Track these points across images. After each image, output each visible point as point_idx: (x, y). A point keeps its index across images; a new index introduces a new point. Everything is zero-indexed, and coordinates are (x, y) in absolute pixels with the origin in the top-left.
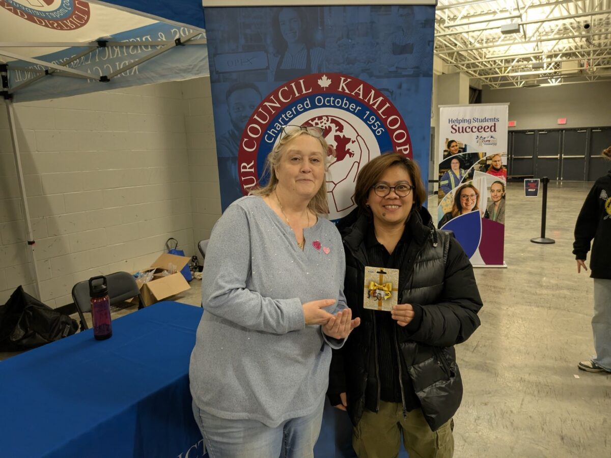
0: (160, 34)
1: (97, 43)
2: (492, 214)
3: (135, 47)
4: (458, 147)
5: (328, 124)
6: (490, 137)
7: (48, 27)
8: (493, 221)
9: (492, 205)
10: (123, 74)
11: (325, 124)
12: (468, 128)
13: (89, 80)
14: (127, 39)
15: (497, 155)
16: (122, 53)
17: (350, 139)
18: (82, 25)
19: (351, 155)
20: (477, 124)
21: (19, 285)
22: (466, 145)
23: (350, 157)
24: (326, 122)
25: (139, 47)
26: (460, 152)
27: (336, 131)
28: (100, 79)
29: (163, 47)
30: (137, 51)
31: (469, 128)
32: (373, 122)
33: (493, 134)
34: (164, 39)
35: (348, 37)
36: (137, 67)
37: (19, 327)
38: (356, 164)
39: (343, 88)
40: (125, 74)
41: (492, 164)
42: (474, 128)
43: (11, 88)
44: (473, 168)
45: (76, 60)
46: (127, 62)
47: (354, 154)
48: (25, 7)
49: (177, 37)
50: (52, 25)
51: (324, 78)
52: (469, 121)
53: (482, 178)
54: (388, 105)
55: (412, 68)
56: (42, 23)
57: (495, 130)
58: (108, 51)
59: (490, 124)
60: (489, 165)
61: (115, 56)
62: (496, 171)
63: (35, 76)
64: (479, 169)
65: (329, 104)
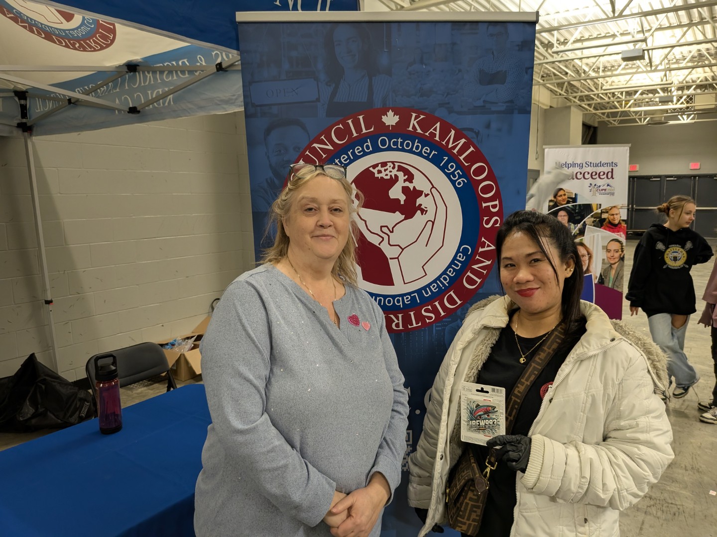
0: (200, 58)
1: (126, 67)
2: (608, 279)
3: (170, 72)
4: (566, 197)
5: (395, 172)
6: (606, 185)
7: (69, 47)
8: (608, 288)
9: (608, 268)
10: (155, 104)
11: (391, 172)
12: (579, 173)
13: (117, 111)
14: (161, 63)
15: (614, 207)
16: (155, 79)
17: (423, 191)
18: (108, 46)
19: (423, 211)
20: (590, 170)
21: (31, 353)
22: (576, 195)
23: (422, 214)
24: (392, 170)
25: (174, 72)
26: (568, 202)
27: (405, 181)
28: (128, 110)
29: (201, 73)
30: (173, 77)
31: (581, 173)
32: (453, 170)
33: (610, 181)
34: (204, 64)
35: (422, 62)
36: (171, 96)
37: (28, 403)
38: (430, 224)
39: (414, 127)
40: (157, 104)
41: (608, 218)
42: (586, 173)
43: (31, 120)
44: (585, 222)
45: (102, 87)
46: (160, 90)
47: (427, 211)
48: (42, 24)
49: (219, 61)
50: (74, 45)
51: (390, 113)
52: (581, 166)
53: (596, 234)
54: (472, 149)
55: (506, 102)
56: (62, 43)
57: (612, 177)
58: (139, 76)
59: (606, 169)
60: (605, 219)
61: (147, 83)
62: (613, 226)
63: (57, 105)
64: (593, 224)
65: (396, 147)
